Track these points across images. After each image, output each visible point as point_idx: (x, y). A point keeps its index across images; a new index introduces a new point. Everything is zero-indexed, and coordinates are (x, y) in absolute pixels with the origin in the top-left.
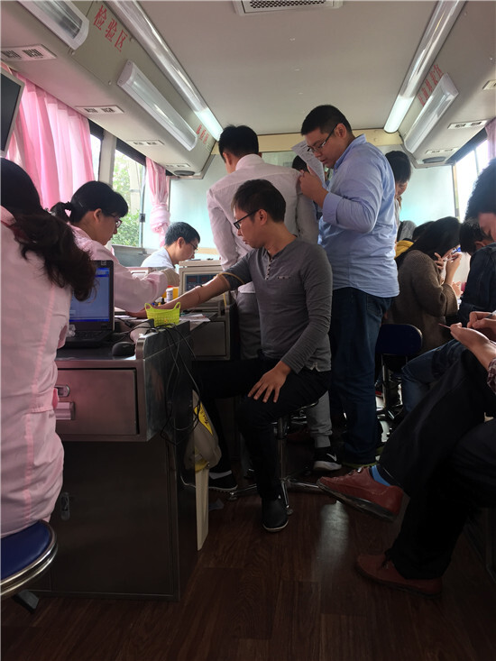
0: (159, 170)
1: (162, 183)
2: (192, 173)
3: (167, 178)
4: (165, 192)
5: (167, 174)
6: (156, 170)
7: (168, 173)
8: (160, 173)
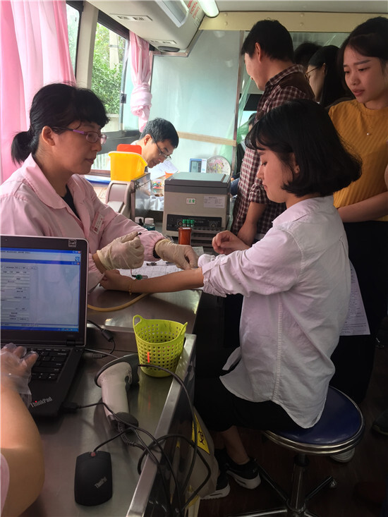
0: (142, 44)
1: (145, 61)
2: (177, 50)
3: (151, 53)
4: (148, 71)
5: (150, 48)
6: (140, 45)
7: (152, 48)
8: (143, 48)
